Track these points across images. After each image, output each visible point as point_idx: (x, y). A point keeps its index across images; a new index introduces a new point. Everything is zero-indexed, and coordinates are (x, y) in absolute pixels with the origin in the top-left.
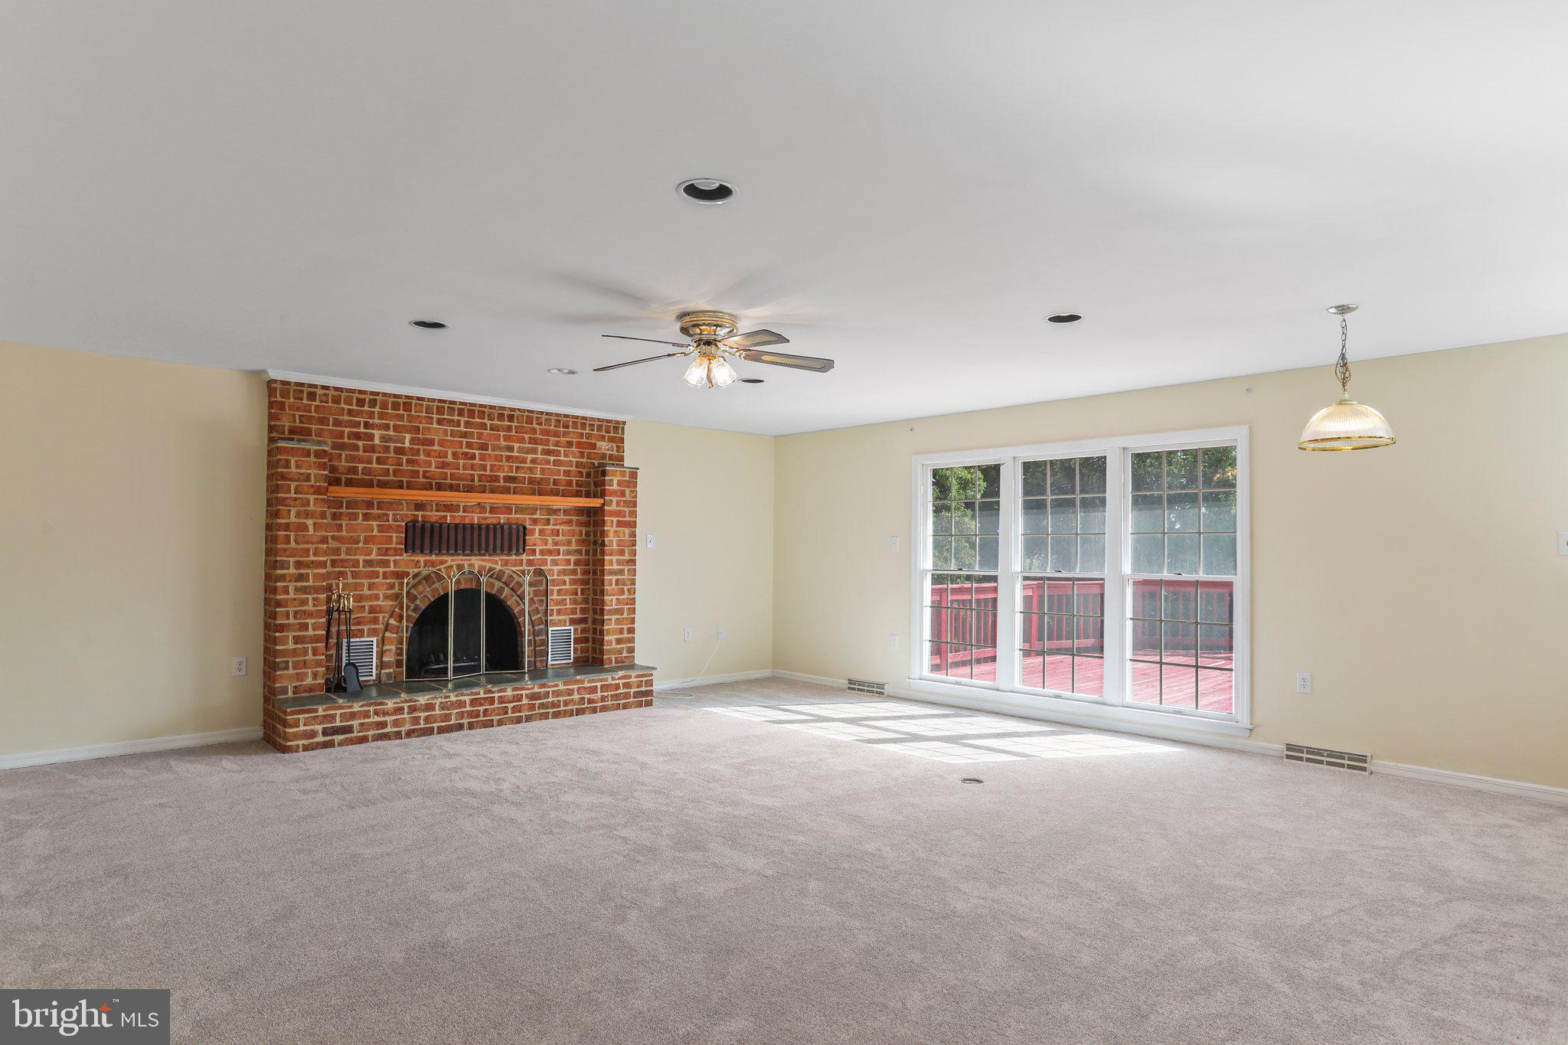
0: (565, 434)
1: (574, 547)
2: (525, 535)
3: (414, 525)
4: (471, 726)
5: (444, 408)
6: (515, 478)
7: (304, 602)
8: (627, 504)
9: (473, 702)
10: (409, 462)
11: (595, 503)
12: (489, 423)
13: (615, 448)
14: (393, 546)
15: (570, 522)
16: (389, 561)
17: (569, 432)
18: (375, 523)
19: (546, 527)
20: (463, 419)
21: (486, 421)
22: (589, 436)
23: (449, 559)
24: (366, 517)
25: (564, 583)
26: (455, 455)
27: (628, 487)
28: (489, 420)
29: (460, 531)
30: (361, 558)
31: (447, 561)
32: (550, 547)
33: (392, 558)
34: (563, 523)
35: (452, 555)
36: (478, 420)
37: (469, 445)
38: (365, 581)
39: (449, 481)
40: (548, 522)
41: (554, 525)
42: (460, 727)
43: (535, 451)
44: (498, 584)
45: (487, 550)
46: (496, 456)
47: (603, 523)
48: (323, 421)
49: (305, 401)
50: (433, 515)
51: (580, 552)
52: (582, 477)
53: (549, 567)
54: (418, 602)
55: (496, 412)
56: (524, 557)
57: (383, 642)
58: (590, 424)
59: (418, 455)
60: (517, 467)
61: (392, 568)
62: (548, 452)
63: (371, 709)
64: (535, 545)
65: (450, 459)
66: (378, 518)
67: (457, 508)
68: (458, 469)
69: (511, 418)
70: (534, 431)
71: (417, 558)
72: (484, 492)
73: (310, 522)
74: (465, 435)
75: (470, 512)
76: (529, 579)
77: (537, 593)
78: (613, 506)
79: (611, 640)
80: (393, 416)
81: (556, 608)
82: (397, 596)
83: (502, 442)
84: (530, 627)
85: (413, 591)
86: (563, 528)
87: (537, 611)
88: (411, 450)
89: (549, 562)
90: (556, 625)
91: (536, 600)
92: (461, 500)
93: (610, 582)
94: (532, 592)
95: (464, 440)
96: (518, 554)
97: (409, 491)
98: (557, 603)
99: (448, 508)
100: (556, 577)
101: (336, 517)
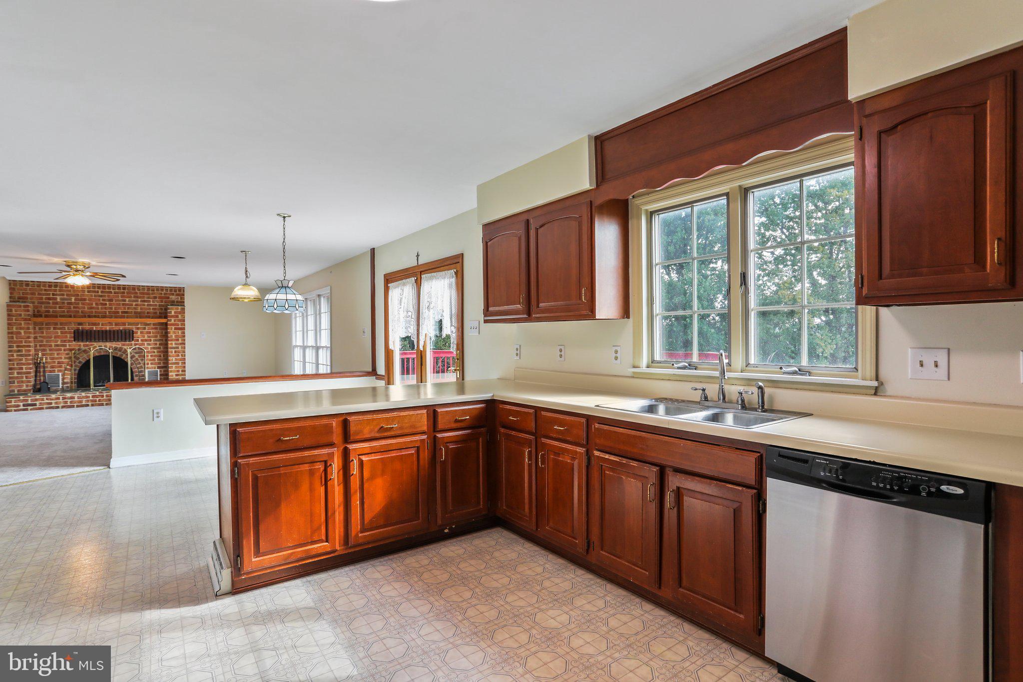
0: (152, 294)
1: (159, 338)
2: (133, 334)
3: (78, 332)
4: (92, 405)
6: (127, 312)
7: (20, 360)
8: (180, 320)
9: (93, 397)
10: (74, 307)
11: (164, 320)
12: (113, 291)
14: (68, 339)
15: (156, 328)
16: (66, 345)
17: (155, 293)
18: (59, 331)
19: (143, 330)
20: (100, 290)
21: (111, 290)
22: (165, 294)
23: (96, 344)
24: (54, 328)
26: (97, 304)
27: (180, 314)
28: (113, 290)
29: (100, 334)
30: (53, 344)
31: (94, 344)
32: (146, 338)
33: (68, 344)
34: (152, 329)
35: (97, 342)
36: (108, 290)
37: (104, 300)
38: (56, 353)
39: (94, 314)
40: (145, 328)
41: (148, 330)
42: (88, 405)
43: (137, 301)
44: (119, 353)
45: (114, 340)
46: (117, 303)
47: (167, 329)
48: (33, 294)
49: (24, 287)
50: (87, 327)
51: (162, 340)
52: (162, 310)
53: (146, 346)
54: (80, 360)
55: (116, 287)
56: (133, 342)
57: (63, 375)
58: (165, 289)
60: (128, 308)
61: (68, 347)
62: (144, 301)
63: (45, 398)
64: (138, 338)
65: (94, 305)
66: (60, 329)
67: (99, 324)
68: (99, 309)
69: (124, 289)
70: (136, 293)
71: (79, 343)
72: (112, 318)
73: (21, 331)
74: (101, 296)
75: (105, 325)
76: (135, 351)
77: (139, 357)
78: (173, 321)
79: (172, 375)
80: (65, 291)
81: (150, 362)
82: (70, 358)
83: (120, 298)
84: (137, 369)
85: (78, 356)
86: (151, 331)
87: (140, 364)
88: (75, 303)
89: (146, 344)
90: (150, 369)
91: (139, 359)
92: (100, 321)
93: (171, 352)
94: (137, 356)
95: (101, 298)
96: (130, 341)
97: (74, 319)
98: (150, 360)
99: (94, 324)
100: (149, 350)
101: (40, 329)
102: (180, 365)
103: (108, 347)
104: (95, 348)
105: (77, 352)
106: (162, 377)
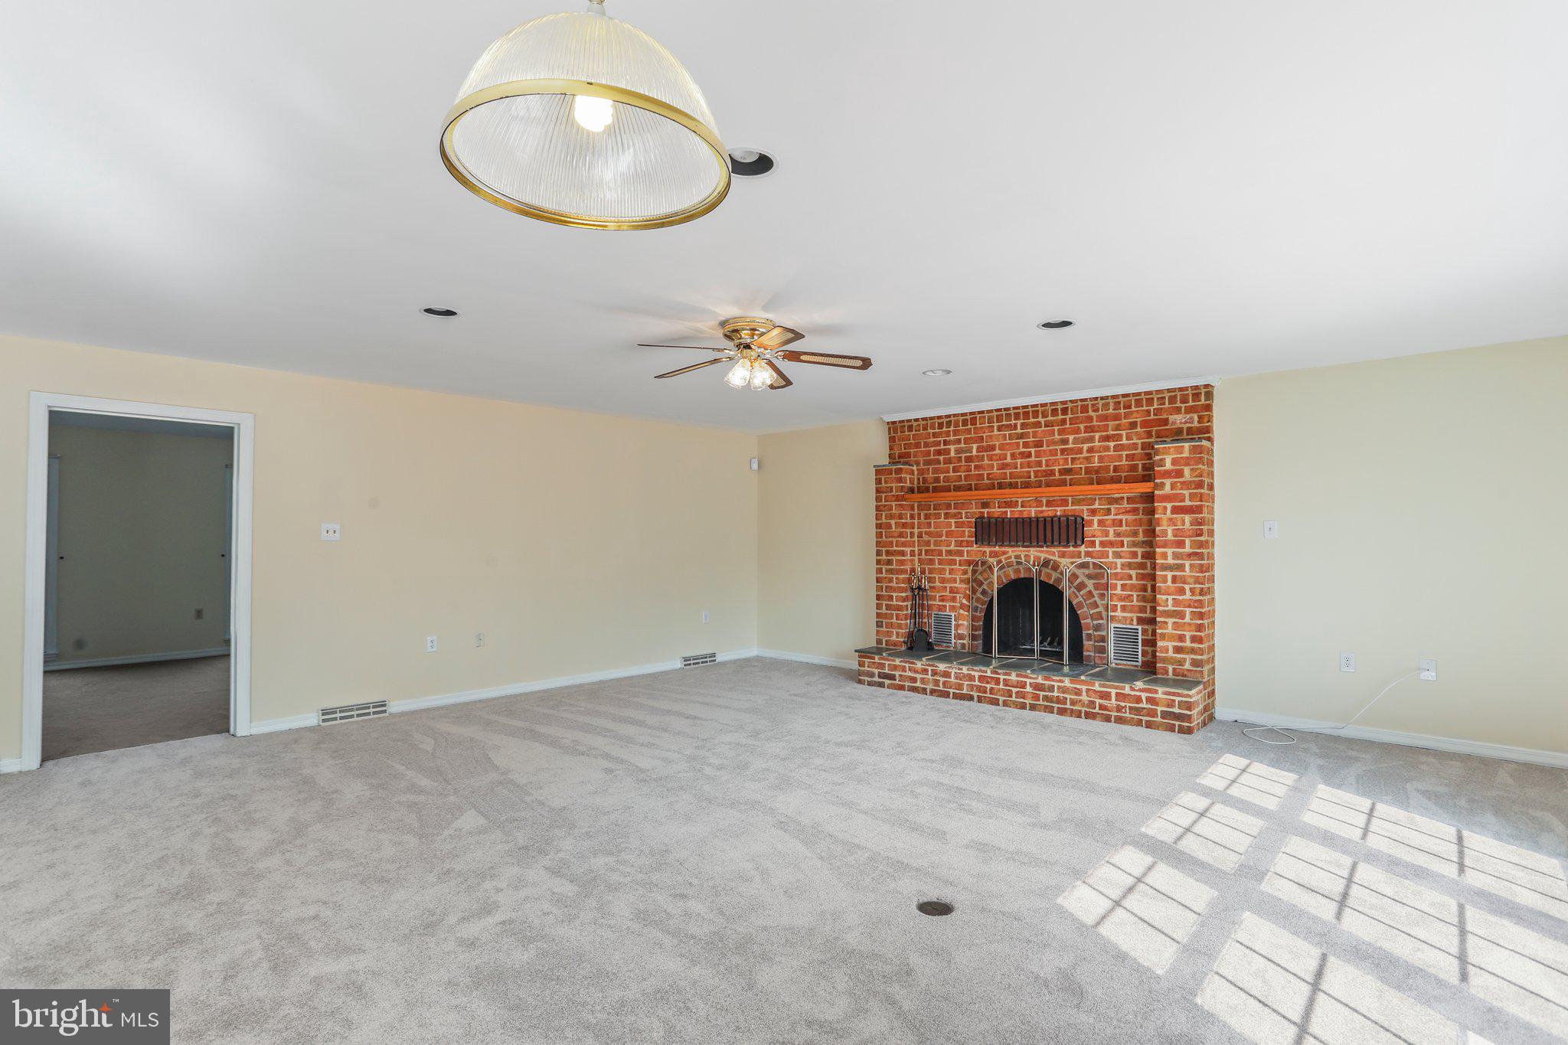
0: (1127, 416)
1: (1141, 538)
2: (1083, 526)
3: (982, 522)
4: (980, 700)
5: (1002, 414)
6: (1071, 469)
7: (891, 580)
8: (1186, 485)
9: (982, 679)
10: (976, 467)
12: (1043, 420)
13: (1196, 418)
14: (966, 539)
15: (1135, 511)
16: (963, 551)
17: (1132, 412)
18: (953, 521)
19: (1106, 517)
20: (1019, 422)
21: (1040, 419)
22: (1157, 412)
23: (1010, 550)
24: (947, 516)
25: (1130, 578)
26: (1013, 456)
28: (1043, 418)
29: (1020, 527)
30: (944, 549)
31: (1008, 552)
32: (1111, 537)
33: (965, 549)
34: (1127, 512)
35: (1012, 546)
36: (1033, 420)
37: (1026, 445)
38: (947, 567)
39: (1008, 480)
40: (1109, 511)
41: (1116, 515)
42: (971, 698)
43: (1091, 439)
44: (1055, 575)
45: (1044, 542)
46: (1050, 450)
47: (1152, 512)
48: (917, 445)
49: (907, 433)
50: (996, 511)
51: (1145, 544)
52: (1145, 458)
53: (1111, 559)
54: (985, 587)
55: (1049, 408)
56: (1083, 549)
57: (957, 618)
58: (1158, 398)
59: (983, 460)
60: (1073, 459)
61: (965, 557)
62: (1107, 438)
63: (907, 665)
64: (1094, 536)
66: (955, 516)
67: (1016, 504)
68: (1016, 468)
69: (1065, 411)
70: (1090, 419)
71: (983, 549)
72: (1040, 487)
73: (893, 522)
74: (1021, 436)
75: (1028, 507)
76: (1087, 572)
77: (1097, 587)
78: (1167, 489)
79: (1166, 647)
80: (963, 432)
81: (1120, 604)
82: (968, 581)
83: (1057, 437)
84: (1089, 621)
85: (980, 577)
86: (1124, 517)
87: (1095, 606)
88: (978, 457)
89: (1110, 554)
90: (1119, 622)
91: (1095, 593)
92: (1020, 496)
93: (1165, 579)
94: (1090, 584)
95: (1021, 441)
96: (1076, 546)
97: (977, 492)
98: (1121, 599)
99: (1009, 504)
100: (1119, 570)
101: (927, 517)
102: (1187, 619)
103: (1028, 558)
104: (1011, 560)
105: (977, 569)
106: (1148, 651)
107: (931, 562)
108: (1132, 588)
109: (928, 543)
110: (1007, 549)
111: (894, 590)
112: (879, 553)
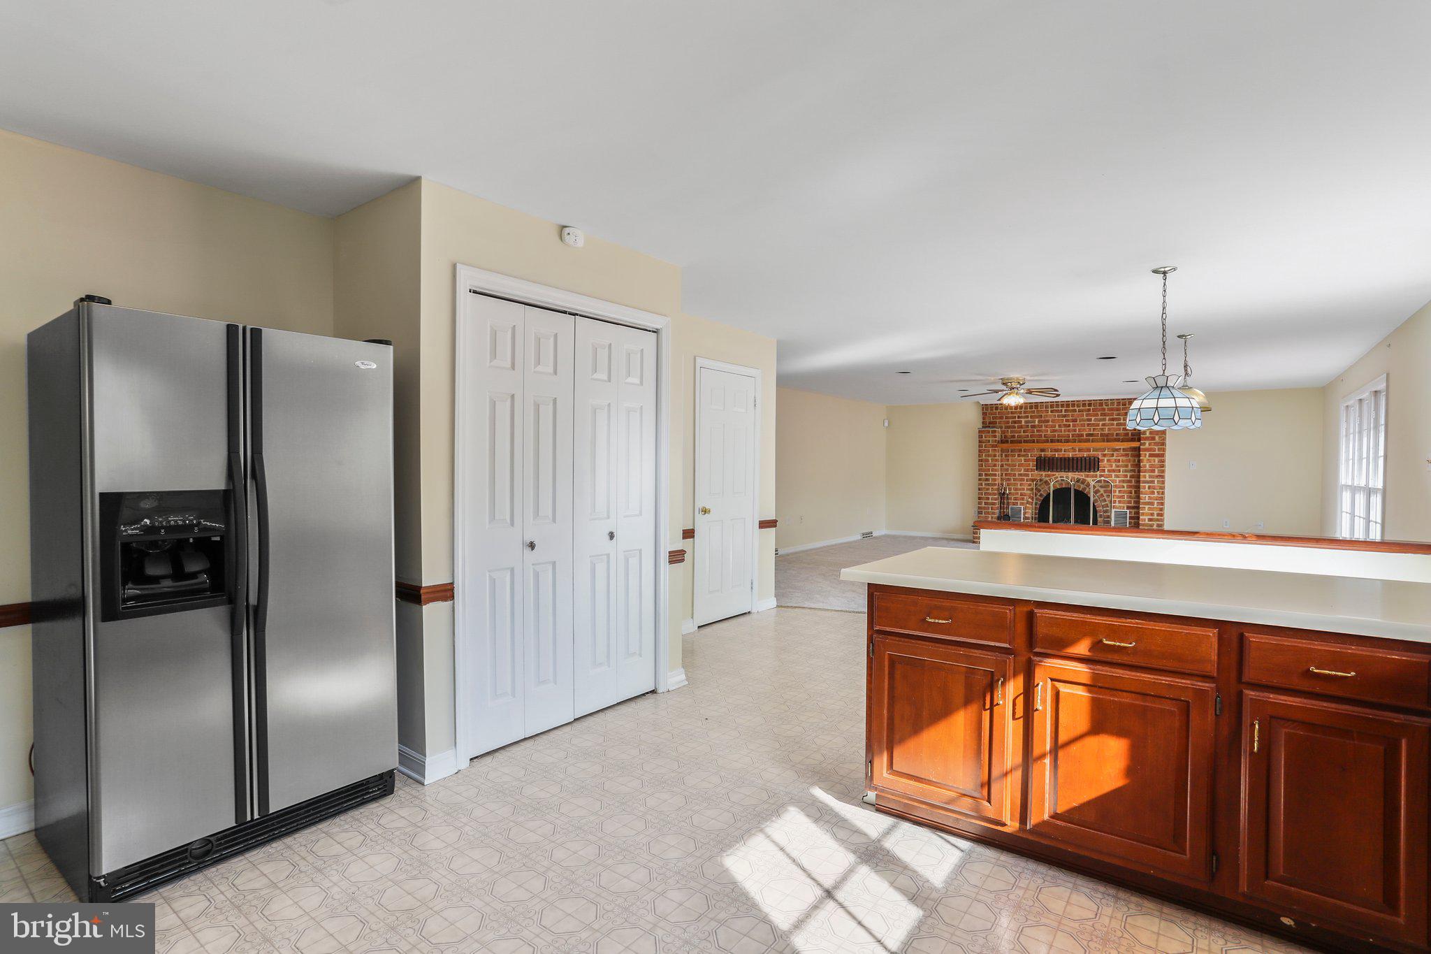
0: (1123, 409)
1: (1130, 468)
2: (1098, 462)
3: (1040, 459)
5: (1054, 405)
6: (1092, 434)
7: (987, 489)
8: (1156, 444)
10: (1037, 431)
11: (1136, 444)
14: (1031, 467)
15: (1127, 455)
16: (1029, 474)
18: (1023, 458)
19: (1111, 458)
20: (1063, 409)
21: (1076, 408)
23: (1057, 474)
24: (1019, 456)
25: (1124, 487)
26: (1060, 426)
27: (1157, 435)
29: (1063, 461)
30: (1017, 473)
31: (1055, 475)
32: (1114, 467)
34: (1122, 455)
35: (1059, 472)
36: (1071, 408)
37: (1067, 421)
38: (1019, 483)
39: (1057, 438)
40: (1113, 455)
41: (1117, 457)
43: (1104, 420)
44: (1083, 486)
45: (1077, 470)
46: (1081, 424)
47: (1139, 455)
48: (1001, 418)
49: (995, 411)
50: (1049, 454)
51: (1134, 471)
53: (1113, 478)
54: (1042, 492)
55: (1081, 403)
56: (1098, 473)
57: (1025, 509)
59: (1042, 427)
60: (1094, 429)
61: (1030, 477)
62: (1113, 420)
64: (1104, 467)
66: (1023, 456)
67: (1061, 450)
68: (1062, 432)
69: (1090, 405)
70: (1104, 409)
71: (1041, 473)
72: (1075, 442)
73: (990, 459)
74: (1065, 416)
75: (1068, 451)
76: (1100, 484)
77: (1105, 492)
78: (1147, 445)
79: (1144, 519)
80: (1030, 412)
81: (1117, 500)
82: (1032, 489)
83: (1085, 417)
84: (1101, 508)
85: (1039, 487)
86: (1121, 458)
87: (1105, 501)
88: (1038, 425)
89: (1113, 476)
90: (1118, 508)
91: (1105, 495)
92: (1063, 446)
93: (1145, 487)
94: (1102, 491)
95: (1064, 419)
96: (1094, 471)
97: (1037, 444)
98: (1119, 497)
99: (1056, 450)
100: (1117, 484)
101: (1006, 456)
102: (1155, 506)
103: (1070, 478)
104: (1058, 479)
105: (1039, 483)
106: (1133, 521)
107: (1009, 480)
108: (1124, 492)
109: (1007, 470)
110: (1054, 473)
111: (990, 494)
112: (980, 475)
